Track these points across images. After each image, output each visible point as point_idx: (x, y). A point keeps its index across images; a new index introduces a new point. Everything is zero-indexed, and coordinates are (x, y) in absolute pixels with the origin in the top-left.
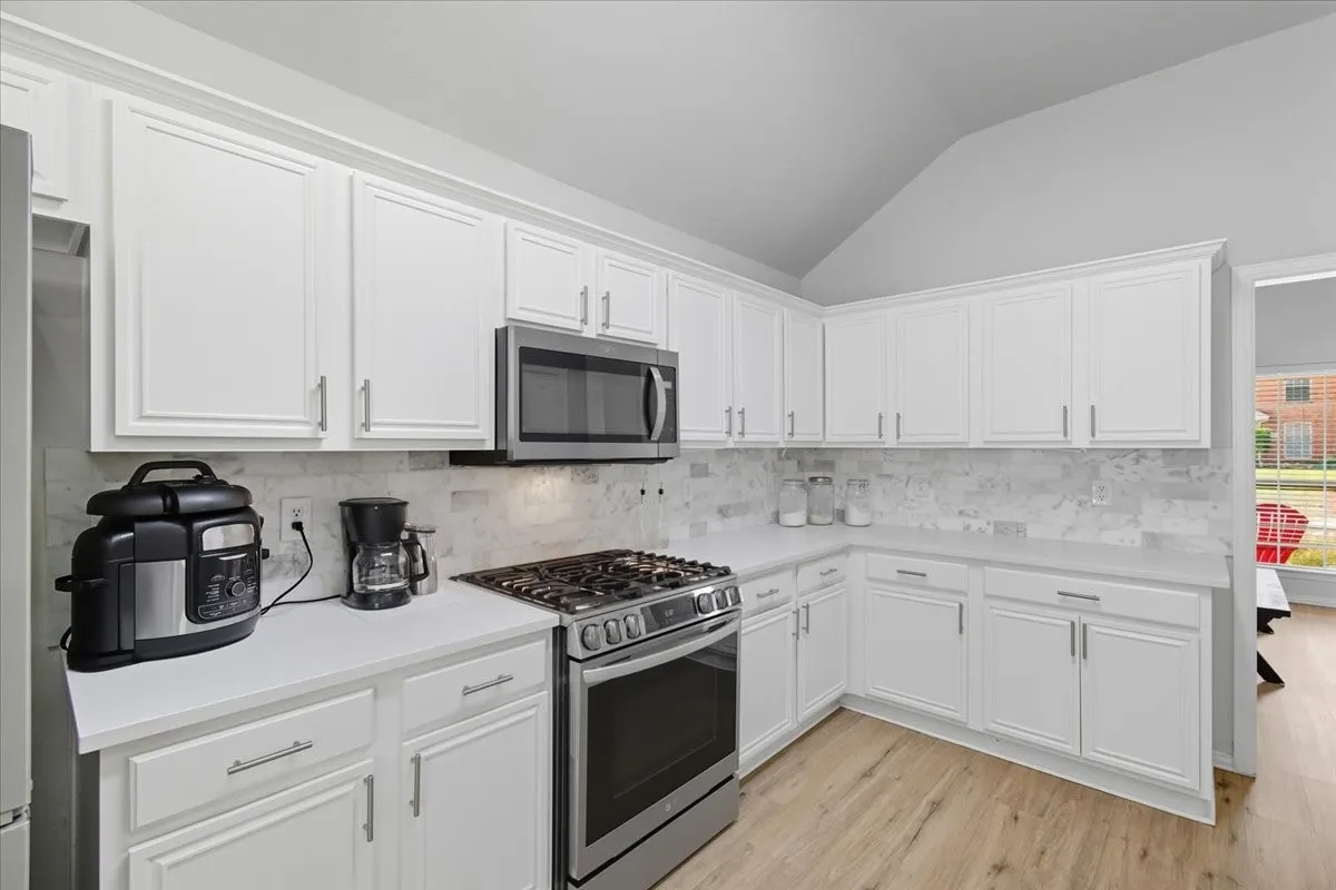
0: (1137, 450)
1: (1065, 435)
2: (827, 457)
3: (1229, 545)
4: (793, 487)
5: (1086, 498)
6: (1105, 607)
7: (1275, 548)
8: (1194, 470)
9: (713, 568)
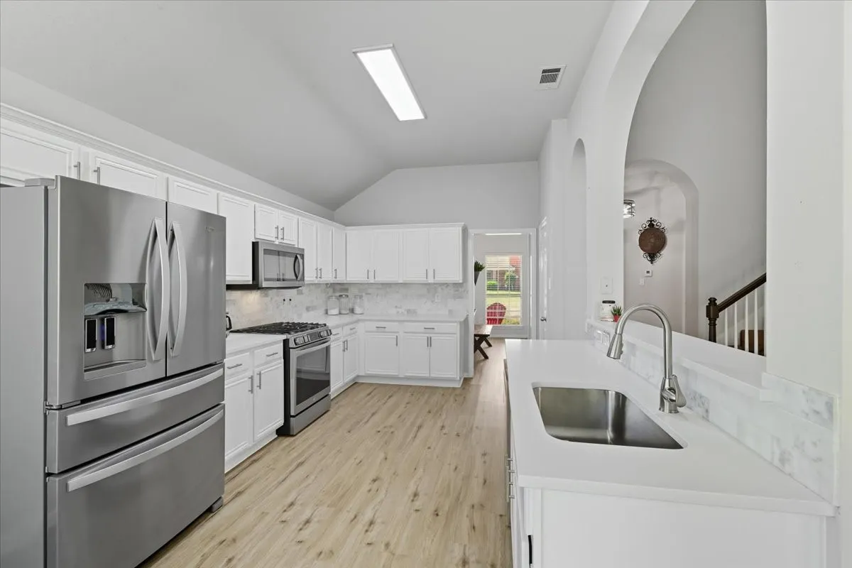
1: (427, 278)
2: (346, 287)
4: (334, 298)
5: (434, 299)
6: (436, 330)
7: (496, 319)
9: (320, 325)
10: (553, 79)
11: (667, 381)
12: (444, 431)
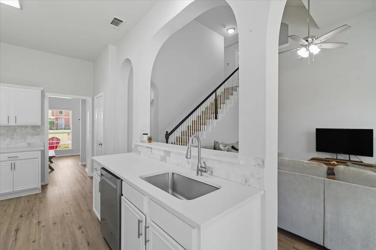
0: (26, 126)
1: (8, 122)
3: (44, 143)
5: (13, 137)
6: (19, 158)
7: (54, 146)
8: (38, 130)
10: (117, 24)
11: (199, 164)
12: (42, 225)
